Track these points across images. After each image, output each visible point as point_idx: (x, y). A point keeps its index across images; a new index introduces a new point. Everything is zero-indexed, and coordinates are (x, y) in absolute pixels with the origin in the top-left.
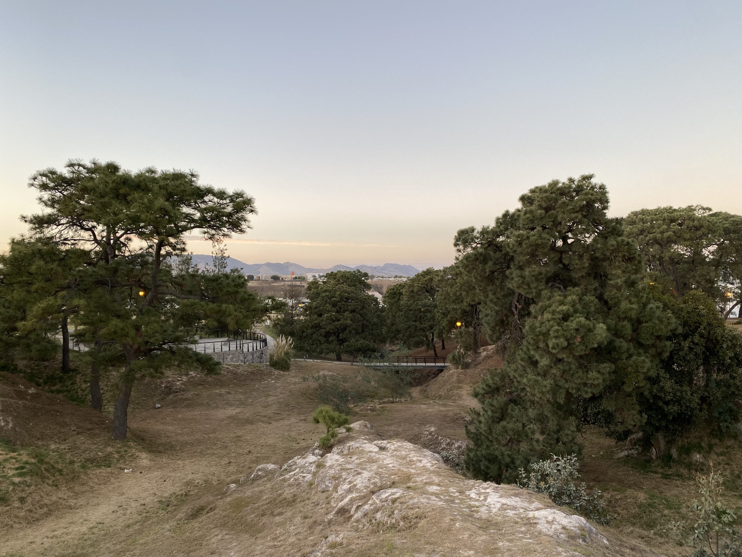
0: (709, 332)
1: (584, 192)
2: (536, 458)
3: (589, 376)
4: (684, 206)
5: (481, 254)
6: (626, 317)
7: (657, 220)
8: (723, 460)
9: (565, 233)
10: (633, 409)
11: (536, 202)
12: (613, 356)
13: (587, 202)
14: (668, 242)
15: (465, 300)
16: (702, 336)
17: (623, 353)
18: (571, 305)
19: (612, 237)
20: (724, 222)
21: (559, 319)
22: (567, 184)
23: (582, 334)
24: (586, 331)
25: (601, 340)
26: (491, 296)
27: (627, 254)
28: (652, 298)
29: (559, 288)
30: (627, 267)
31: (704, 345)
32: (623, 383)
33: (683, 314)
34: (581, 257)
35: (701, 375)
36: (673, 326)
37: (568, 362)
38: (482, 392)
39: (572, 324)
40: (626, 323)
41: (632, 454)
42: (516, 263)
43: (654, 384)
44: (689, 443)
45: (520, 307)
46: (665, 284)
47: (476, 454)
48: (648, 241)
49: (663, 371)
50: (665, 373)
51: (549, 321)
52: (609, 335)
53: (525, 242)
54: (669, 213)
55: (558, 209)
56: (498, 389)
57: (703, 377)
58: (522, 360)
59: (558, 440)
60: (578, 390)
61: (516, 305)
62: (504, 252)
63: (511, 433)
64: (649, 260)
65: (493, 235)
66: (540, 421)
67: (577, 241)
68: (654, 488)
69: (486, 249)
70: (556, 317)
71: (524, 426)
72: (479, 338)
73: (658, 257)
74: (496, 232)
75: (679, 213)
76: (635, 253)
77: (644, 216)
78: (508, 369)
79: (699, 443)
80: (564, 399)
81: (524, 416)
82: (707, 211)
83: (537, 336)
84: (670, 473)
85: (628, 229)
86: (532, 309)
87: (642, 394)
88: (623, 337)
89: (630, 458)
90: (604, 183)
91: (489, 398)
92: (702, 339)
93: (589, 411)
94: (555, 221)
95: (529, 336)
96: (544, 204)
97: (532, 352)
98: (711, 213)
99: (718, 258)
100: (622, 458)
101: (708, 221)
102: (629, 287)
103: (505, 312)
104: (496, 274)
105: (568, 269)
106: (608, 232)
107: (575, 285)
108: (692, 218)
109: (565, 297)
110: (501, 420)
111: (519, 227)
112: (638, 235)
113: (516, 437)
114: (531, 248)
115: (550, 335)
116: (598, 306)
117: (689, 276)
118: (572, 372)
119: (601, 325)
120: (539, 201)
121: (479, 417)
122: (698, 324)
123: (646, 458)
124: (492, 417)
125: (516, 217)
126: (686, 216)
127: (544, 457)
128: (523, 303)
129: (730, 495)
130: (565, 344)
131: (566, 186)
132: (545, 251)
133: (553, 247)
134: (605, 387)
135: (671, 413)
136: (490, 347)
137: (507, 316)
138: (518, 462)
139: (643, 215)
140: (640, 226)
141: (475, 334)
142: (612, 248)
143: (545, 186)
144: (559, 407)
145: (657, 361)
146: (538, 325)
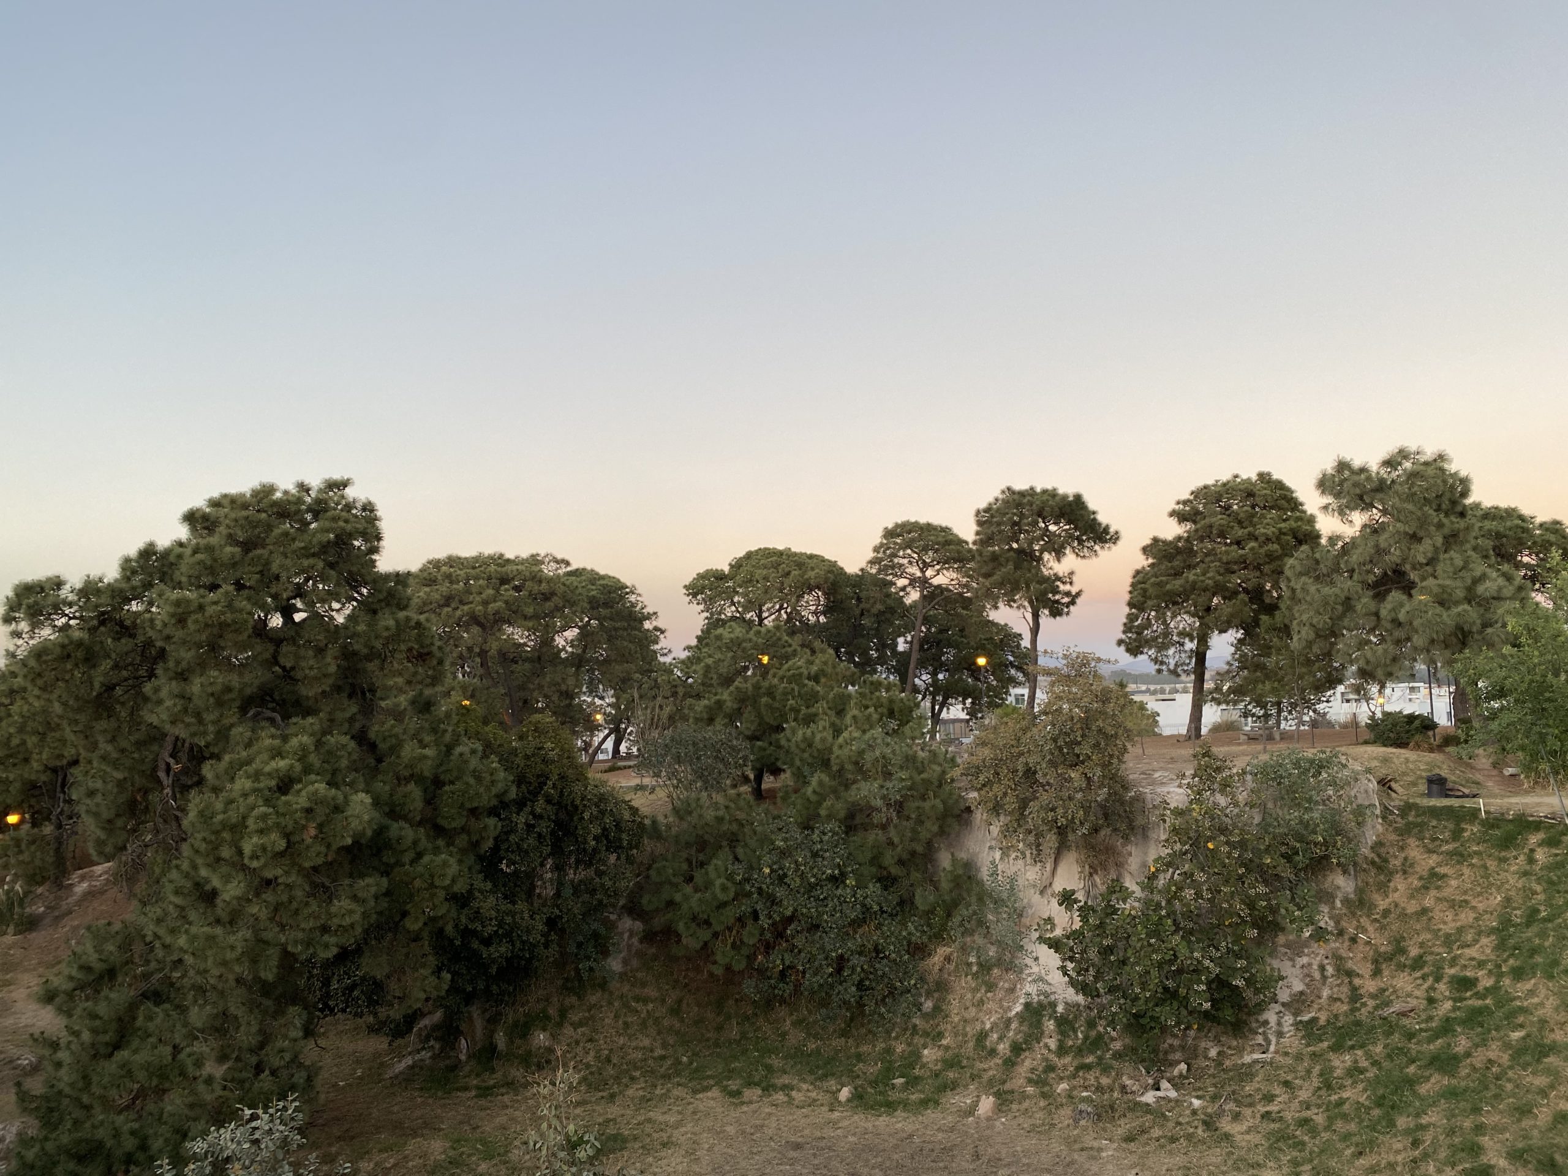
0: (562, 792)
1: (330, 514)
2: (203, 1122)
3: (333, 909)
4: (525, 554)
5: (80, 644)
6: (412, 776)
7: (476, 578)
8: (583, 1034)
9: (289, 599)
10: (424, 965)
11: (222, 530)
12: (385, 859)
13: (336, 536)
14: (496, 622)
15: (35, 756)
16: (549, 801)
17: (405, 851)
18: (297, 757)
19: (387, 611)
20: (590, 587)
21: (270, 789)
22: (293, 495)
23: (319, 820)
24: (327, 811)
25: (360, 828)
26: (105, 747)
27: (416, 647)
28: (463, 733)
29: (272, 721)
30: (416, 673)
31: (553, 817)
32: (404, 914)
33: (517, 760)
34: (320, 651)
35: (549, 875)
36: (500, 787)
37: (287, 885)
38: (68, 986)
39: (299, 799)
40: (411, 786)
41: (422, 1060)
42: (171, 664)
43: (463, 907)
44: (526, 1015)
45: (176, 767)
46: (490, 701)
47: (43, 1149)
48: (460, 619)
49: (481, 876)
50: (485, 880)
51: (245, 795)
52: (376, 815)
53: (194, 617)
54: (498, 565)
55: (271, 547)
56: (111, 974)
57: (551, 879)
58: (177, 892)
59: (259, 1069)
60: (308, 944)
61: (168, 765)
62: (141, 639)
63: (141, 1075)
64: (461, 657)
65: (113, 597)
66: (217, 1030)
67: (315, 616)
68: (461, 1123)
69: (92, 630)
70: (262, 785)
71: (176, 1049)
72: (71, 848)
73: (477, 650)
74: (121, 591)
75: (515, 567)
76: (432, 644)
77: (452, 570)
78: (142, 920)
79: (544, 1010)
80: (275, 970)
81: (178, 1026)
82: (563, 566)
83: (217, 833)
84: (492, 1082)
85: (421, 594)
86: (208, 770)
87: (441, 930)
88: (405, 818)
89: (417, 1070)
90: (372, 499)
91: (87, 999)
92: (549, 808)
93: (335, 985)
94: (265, 573)
95: (197, 835)
96: (240, 533)
97: (204, 872)
98: (569, 569)
99: (580, 651)
100: (401, 1073)
101: (564, 585)
102: (420, 712)
103: (139, 781)
104: (119, 691)
105: (291, 678)
106: (380, 601)
107: (308, 712)
108: (537, 578)
109: (285, 739)
110: (117, 1046)
111: (180, 583)
112: (441, 606)
113: (155, 1082)
114: (208, 631)
115: (246, 827)
116: (355, 757)
117: (532, 686)
118: (295, 905)
119: (362, 796)
120: (228, 527)
121: (55, 1052)
122: (543, 778)
123: (448, 1062)
124: (93, 1045)
125: (172, 559)
126: (528, 574)
127: (221, 1116)
128: (184, 759)
129: (594, 1099)
130: (282, 844)
131: (291, 498)
132: (241, 638)
133: (261, 629)
134: (368, 929)
135: (494, 961)
136: (98, 869)
137: (146, 792)
138: (157, 1144)
139: (451, 567)
140: (445, 589)
141: (59, 841)
142: (386, 634)
143: (243, 495)
144: (266, 989)
145: (471, 859)
146: (219, 806)
